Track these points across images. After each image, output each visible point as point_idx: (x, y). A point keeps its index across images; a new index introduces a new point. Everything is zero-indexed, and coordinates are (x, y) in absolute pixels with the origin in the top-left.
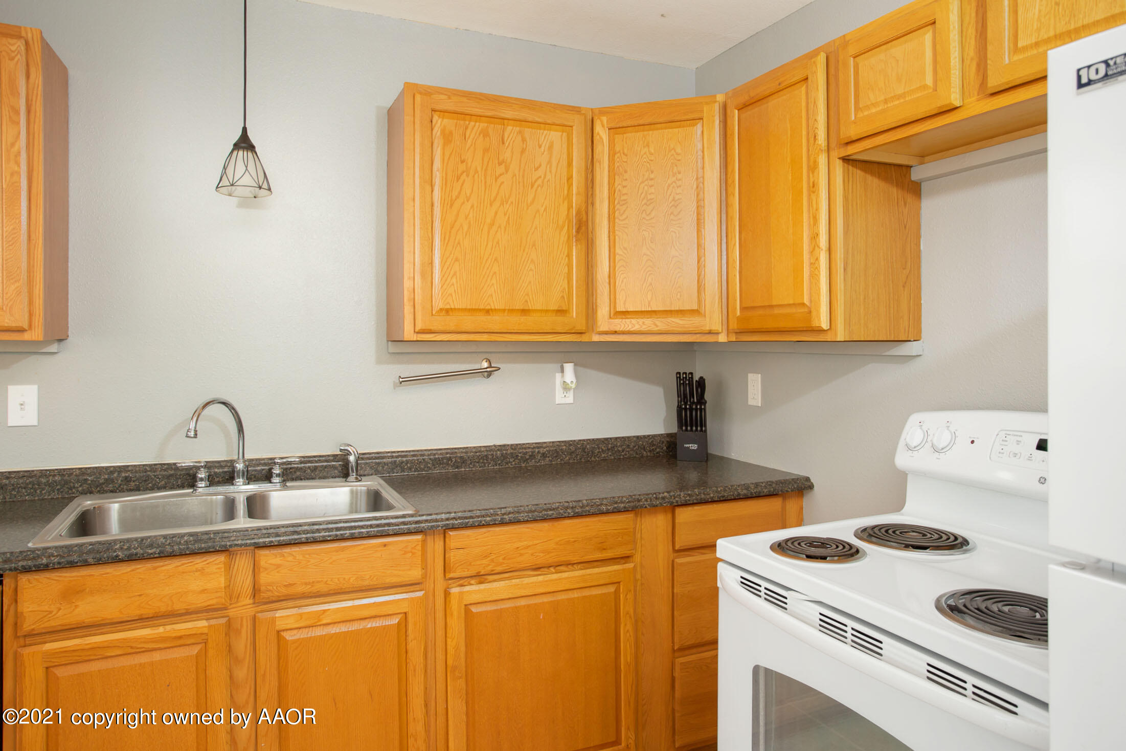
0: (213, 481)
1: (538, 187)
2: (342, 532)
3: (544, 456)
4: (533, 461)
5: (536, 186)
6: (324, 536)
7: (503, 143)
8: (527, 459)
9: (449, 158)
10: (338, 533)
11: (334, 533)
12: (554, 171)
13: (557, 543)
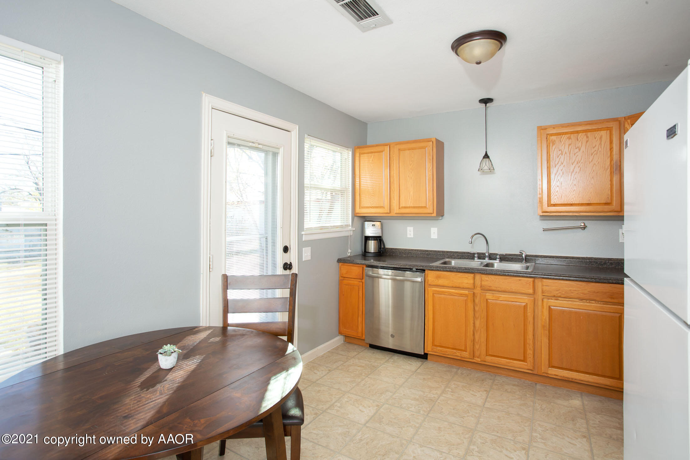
0: (479, 258)
1: (595, 154)
2: (505, 273)
3: (611, 264)
4: (606, 265)
5: (594, 154)
6: (500, 274)
7: (578, 140)
8: (602, 264)
9: (554, 150)
10: (504, 273)
11: (503, 273)
12: (602, 148)
13: (589, 291)
